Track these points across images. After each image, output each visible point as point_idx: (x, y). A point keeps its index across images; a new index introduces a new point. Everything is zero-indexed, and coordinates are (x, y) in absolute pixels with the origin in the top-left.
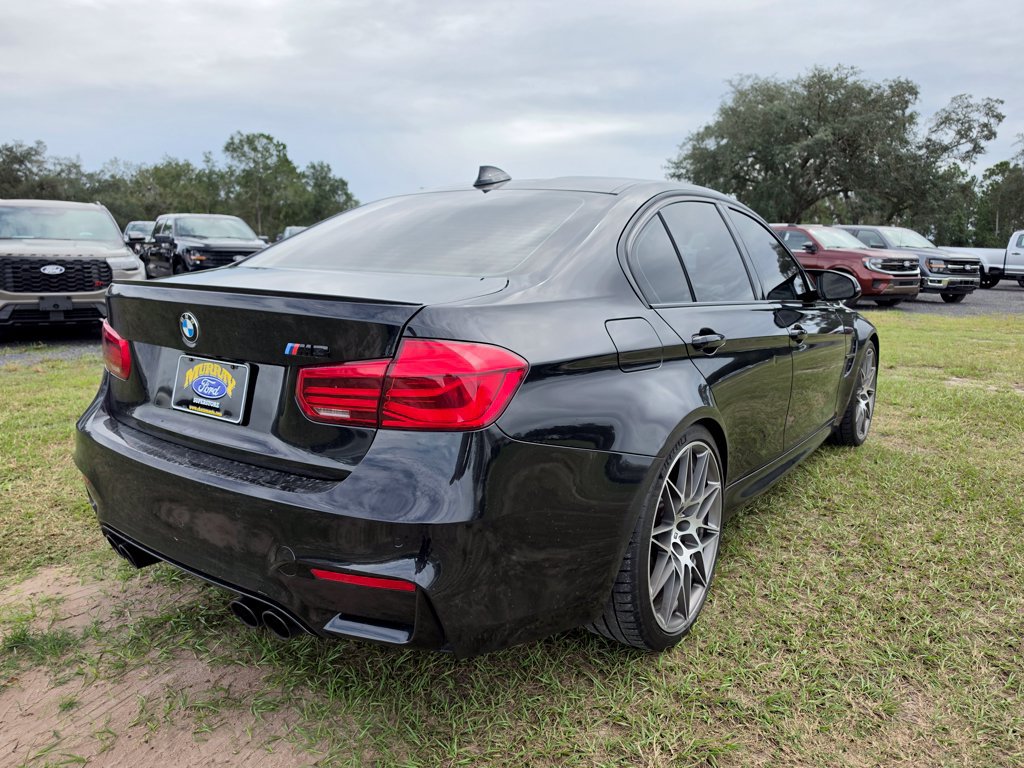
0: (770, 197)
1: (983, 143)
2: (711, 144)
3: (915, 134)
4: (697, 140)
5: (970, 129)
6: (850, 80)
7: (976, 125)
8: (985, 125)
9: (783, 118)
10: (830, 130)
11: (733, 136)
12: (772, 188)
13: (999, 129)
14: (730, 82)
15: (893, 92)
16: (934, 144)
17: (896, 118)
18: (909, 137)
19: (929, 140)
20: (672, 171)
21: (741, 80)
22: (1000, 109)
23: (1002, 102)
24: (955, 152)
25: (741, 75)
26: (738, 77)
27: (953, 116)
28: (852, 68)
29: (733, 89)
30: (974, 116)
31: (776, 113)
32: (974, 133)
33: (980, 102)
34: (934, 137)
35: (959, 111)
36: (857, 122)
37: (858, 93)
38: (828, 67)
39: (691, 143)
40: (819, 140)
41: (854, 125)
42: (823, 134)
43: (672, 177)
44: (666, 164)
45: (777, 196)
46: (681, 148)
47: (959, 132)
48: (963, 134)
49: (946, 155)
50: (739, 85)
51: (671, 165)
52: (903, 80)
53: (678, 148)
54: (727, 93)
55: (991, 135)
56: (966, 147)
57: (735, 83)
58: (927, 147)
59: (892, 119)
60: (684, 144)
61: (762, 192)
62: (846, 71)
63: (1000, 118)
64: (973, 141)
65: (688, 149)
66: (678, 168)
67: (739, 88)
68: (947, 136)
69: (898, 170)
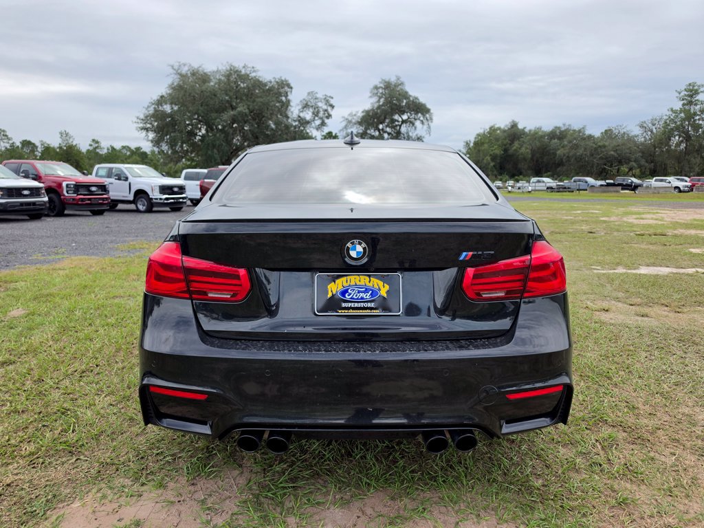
0: (214, 146)
1: (326, 121)
2: (167, 108)
3: (292, 112)
4: (158, 105)
5: (318, 112)
6: (253, 75)
7: (321, 110)
8: (326, 110)
9: (215, 95)
10: (245, 107)
11: (183, 104)
12: (214, 141)
13: (333, 113)
14: (172, 67)
15: (279, 86)
16: (302, 119)
17: (281, 101)
18: (290, 114)
19: (299, 117)
20: (141, 125)
21: (180, 66)
22: (332, 102)
23: (332, 98)
24: (313, 125)
25: (179, 62)
26: (178, 64)
27: (309, 104)
28: (253, 68)
29: (175, 72)
30: (320, 104)
31: (210, 91)
32: (321, 114)
33: (321, 97)
34: (302, 115)
35: (312, 100)
36: (261, 102)
37: (258, 84)
38: (239, 65)
39: (154, 106)
40: (240, 112)
41: (259, 104)
42: (242, 108)
43: (142, 129)
44: (135, 120)
45: (219, 146)
46: (147, 109)
47: (313, 113)
48: (316, 114)
49: (308, 125)
50: (179, 69)
51: (139, 121)
52: (283, 79)
53: (144, 109)
54: (171, 74)
55: (329, 116)
56: (318, 122)
57: (176, 67)
58: (299, 121)
59: (279, 102)
60: (148, 107)
61: (208, 144)
62: (249, 69)
63: (332, 107)
64: (321, 118)
65: (151, 111)
66: (145, 123)
67: (179, 71)
68: (308, 115)
69: (286, 134)
